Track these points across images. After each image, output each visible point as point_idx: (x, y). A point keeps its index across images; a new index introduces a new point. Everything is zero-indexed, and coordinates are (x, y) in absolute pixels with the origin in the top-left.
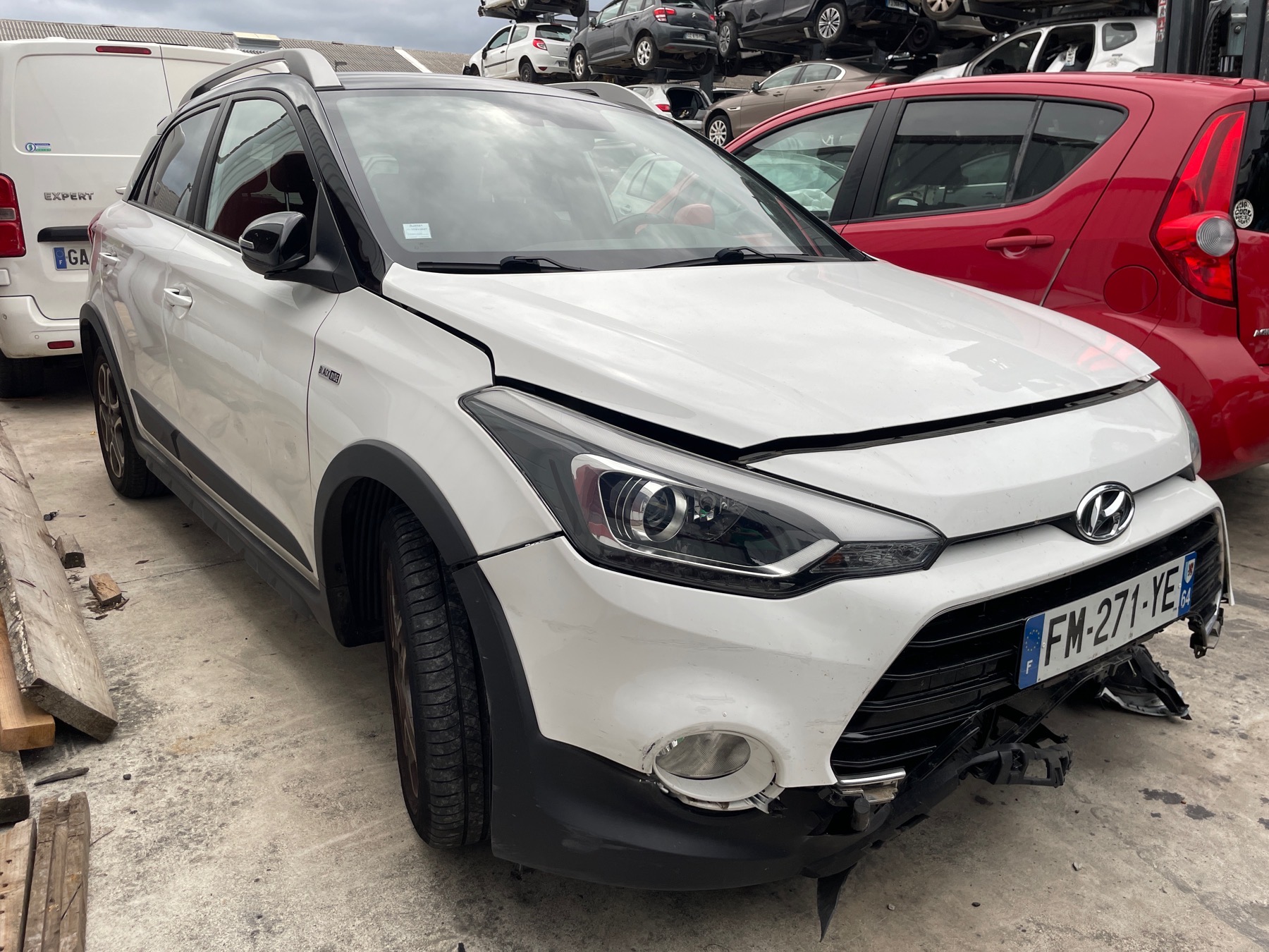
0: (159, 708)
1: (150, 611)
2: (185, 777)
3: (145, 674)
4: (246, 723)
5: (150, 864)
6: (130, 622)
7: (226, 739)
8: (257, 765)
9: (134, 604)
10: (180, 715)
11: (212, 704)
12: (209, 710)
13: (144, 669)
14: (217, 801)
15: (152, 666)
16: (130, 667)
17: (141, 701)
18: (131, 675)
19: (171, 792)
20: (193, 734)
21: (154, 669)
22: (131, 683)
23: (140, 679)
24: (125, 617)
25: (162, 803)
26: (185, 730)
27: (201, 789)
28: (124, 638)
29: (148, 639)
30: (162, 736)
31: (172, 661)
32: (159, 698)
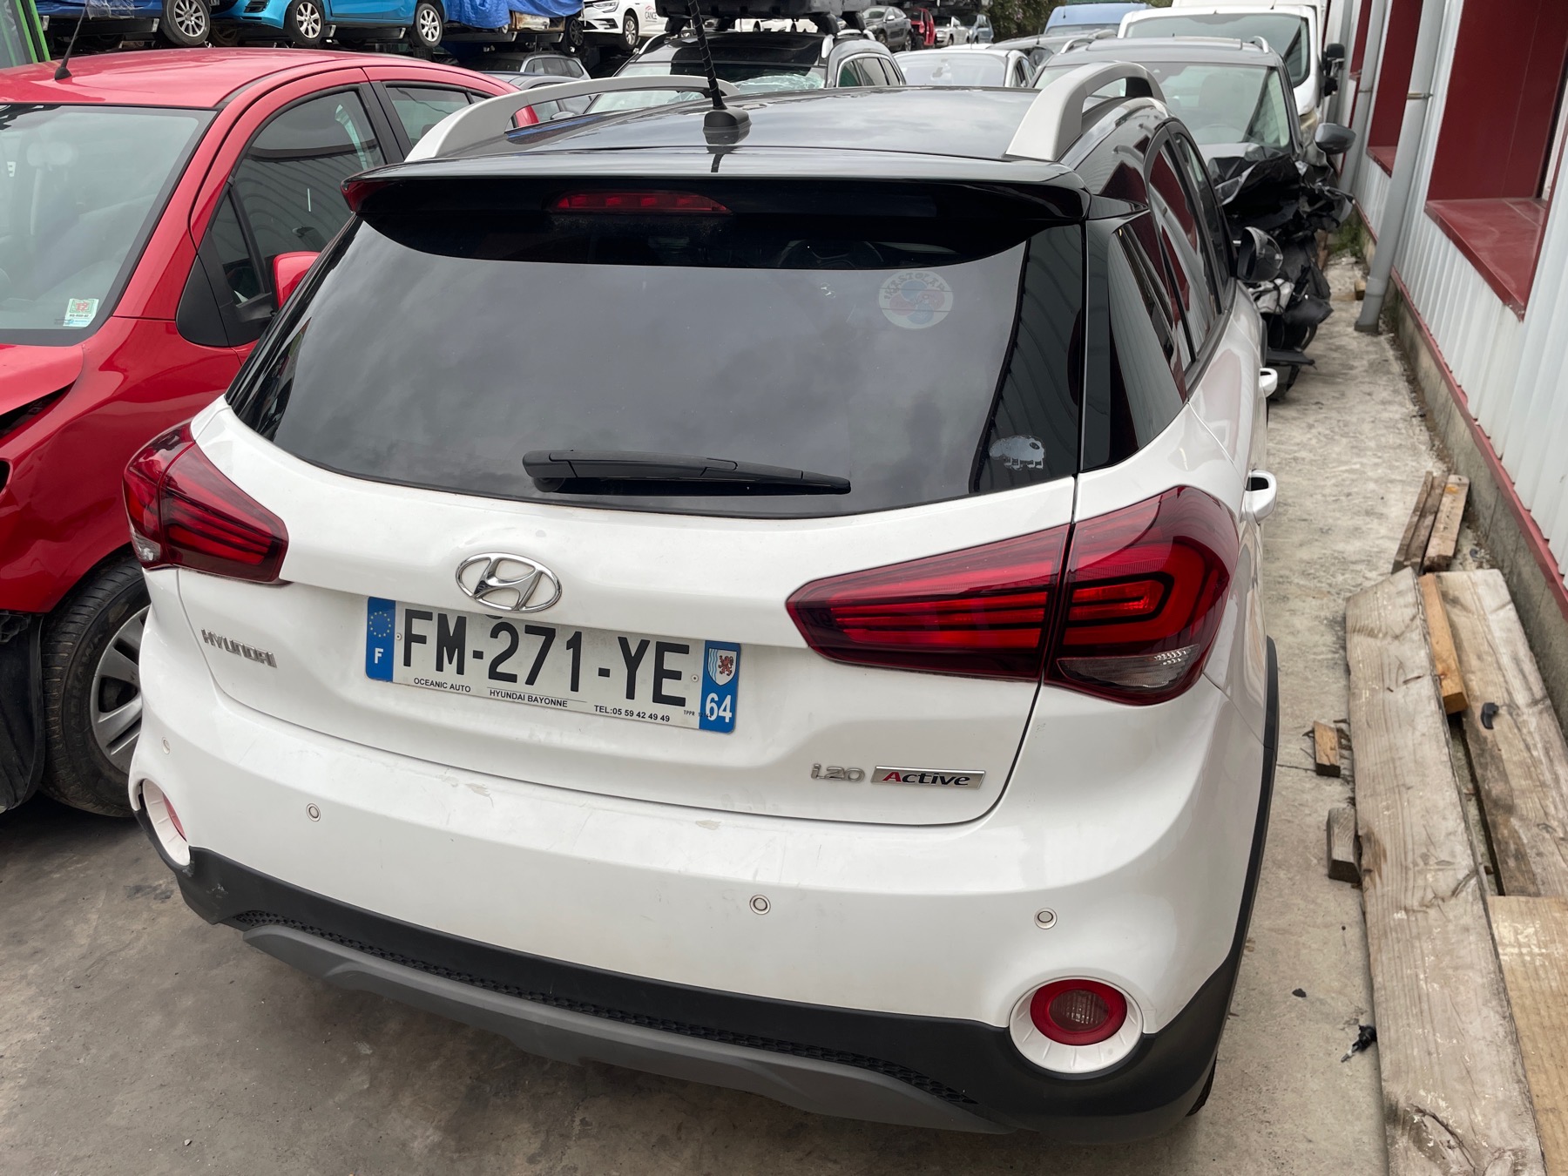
0: (1325, 622)
1: (1289, 710)
2: (1329, 581)
3: (1324, 649)
4: (1274, 593)
5: (1366, 558)
6: (1314, 705)
7: (1293, 589)
8: (1287, 573)
9: (1300, 727)
10: (1313, 612)
11: (1288, 611)
12: (1292, 608)
13: (1322, 653)
14: (1318, 567)
15: (1315, 654)
16: (1333, 659)
17: (1336, 631)
18: (1335, 653)
19: (1340, 578)
20: (1311, 599)
21: (1315, 650)
22: (1337, 646)
23: (1329, 646)
24: (1317, 712)
25: (1347, 576)
26: (1314, 602)
27: (1322, 574)
28: (1327, 688)
29: (1307, 679)
30: (1332, 604)
31: (1297, 652)
32: (1322, 628)
